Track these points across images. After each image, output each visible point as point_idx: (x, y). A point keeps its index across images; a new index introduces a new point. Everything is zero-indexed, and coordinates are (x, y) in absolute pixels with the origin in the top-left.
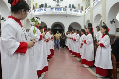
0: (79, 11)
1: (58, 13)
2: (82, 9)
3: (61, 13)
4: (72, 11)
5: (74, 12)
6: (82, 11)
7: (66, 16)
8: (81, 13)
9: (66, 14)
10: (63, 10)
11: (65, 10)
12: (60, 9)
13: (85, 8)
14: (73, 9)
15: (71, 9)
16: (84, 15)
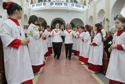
0: (81, 6)
1: (58, 8)
2: (85, 4)
3: (61, 8)
4: (73, 6)
5: (76, 7)
6: (85, 6)
7: (67, 11)
8: (84, 8)
9: (67, 9)
10: (64, 5)
11: (66, 5)
12: (60, 4)
13: (88, 3)
14: (75, 4)
15: (72, 4)
16: (87, 11)
